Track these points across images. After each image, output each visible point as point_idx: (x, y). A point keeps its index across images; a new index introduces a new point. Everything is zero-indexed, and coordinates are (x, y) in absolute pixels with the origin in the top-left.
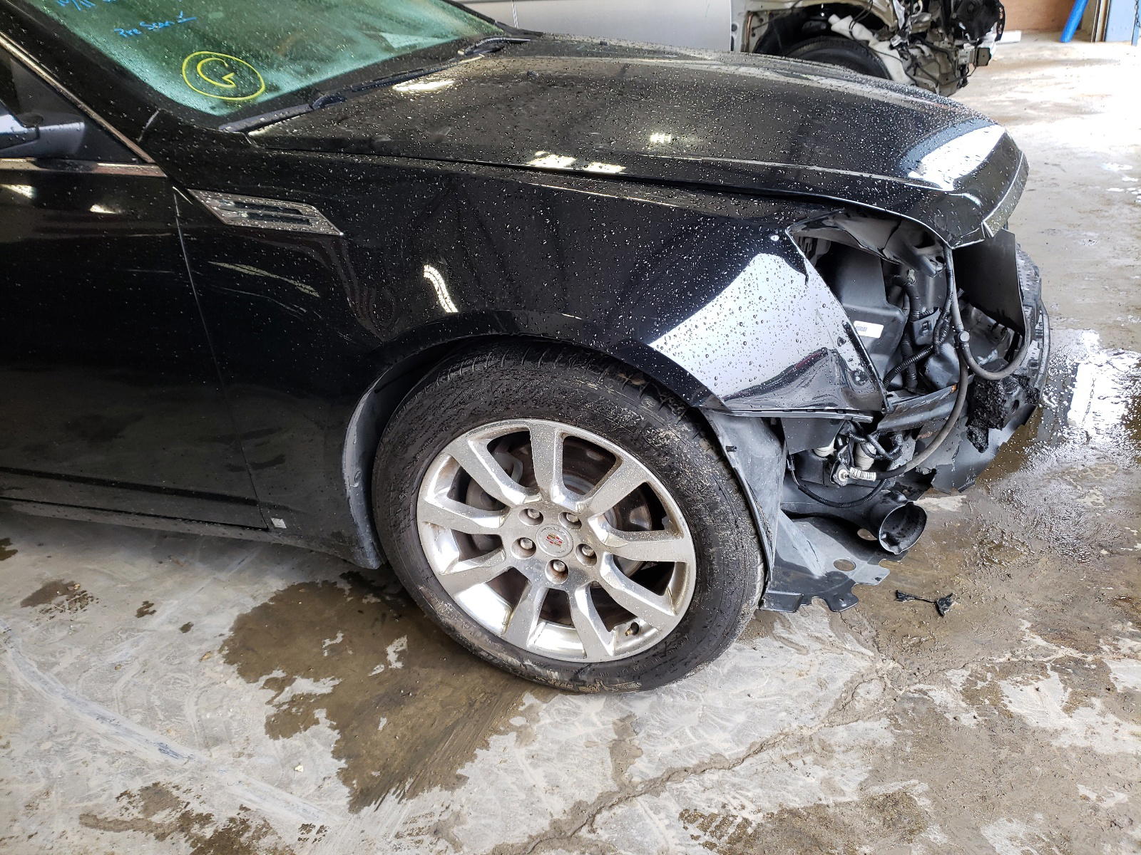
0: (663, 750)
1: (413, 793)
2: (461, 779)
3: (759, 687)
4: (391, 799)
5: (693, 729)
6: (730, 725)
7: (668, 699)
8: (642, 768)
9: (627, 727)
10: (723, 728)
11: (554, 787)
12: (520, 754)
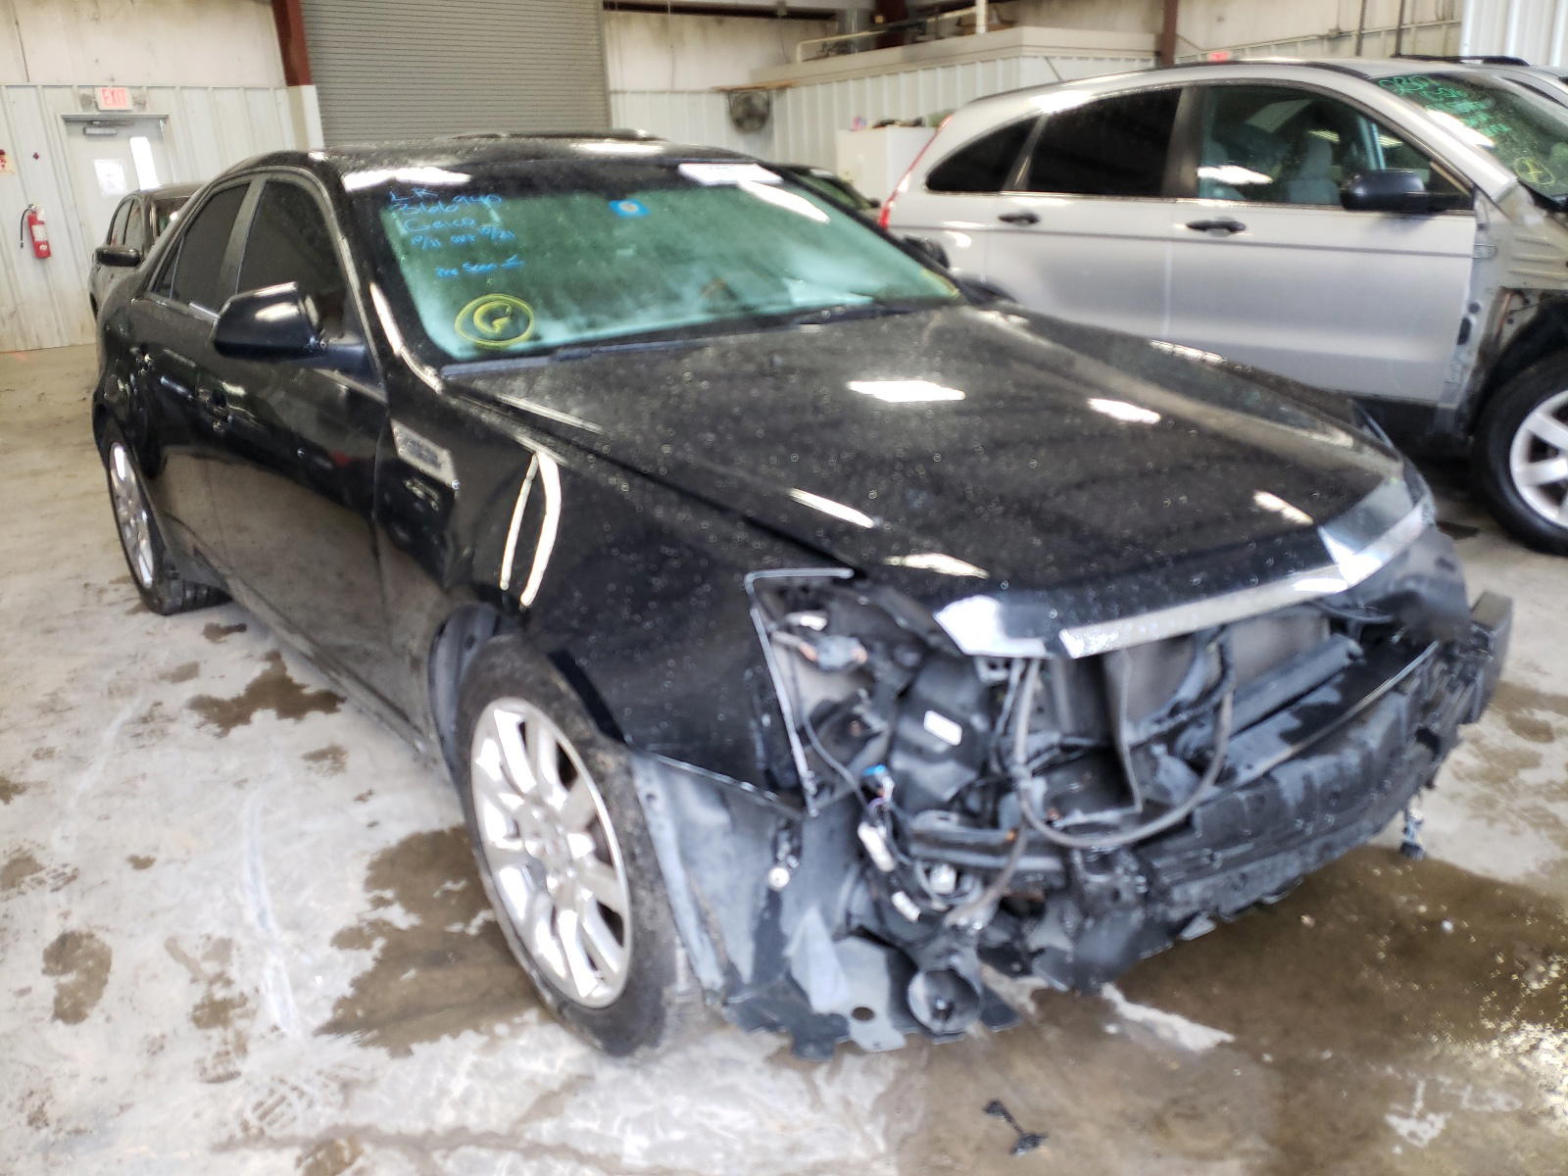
0: (579, 1123)
1: (364, 1045)
2: (409, 1052)
3: (731, 1117)
4: (348, 1039)
5: (626, 1120)
6: (660, 1135)
7: (638, 1080)
8: (546, 1130)
9: (577, 1084)
10: (652, 1135)
11: (465, 1100)
12: (470, 1058)
